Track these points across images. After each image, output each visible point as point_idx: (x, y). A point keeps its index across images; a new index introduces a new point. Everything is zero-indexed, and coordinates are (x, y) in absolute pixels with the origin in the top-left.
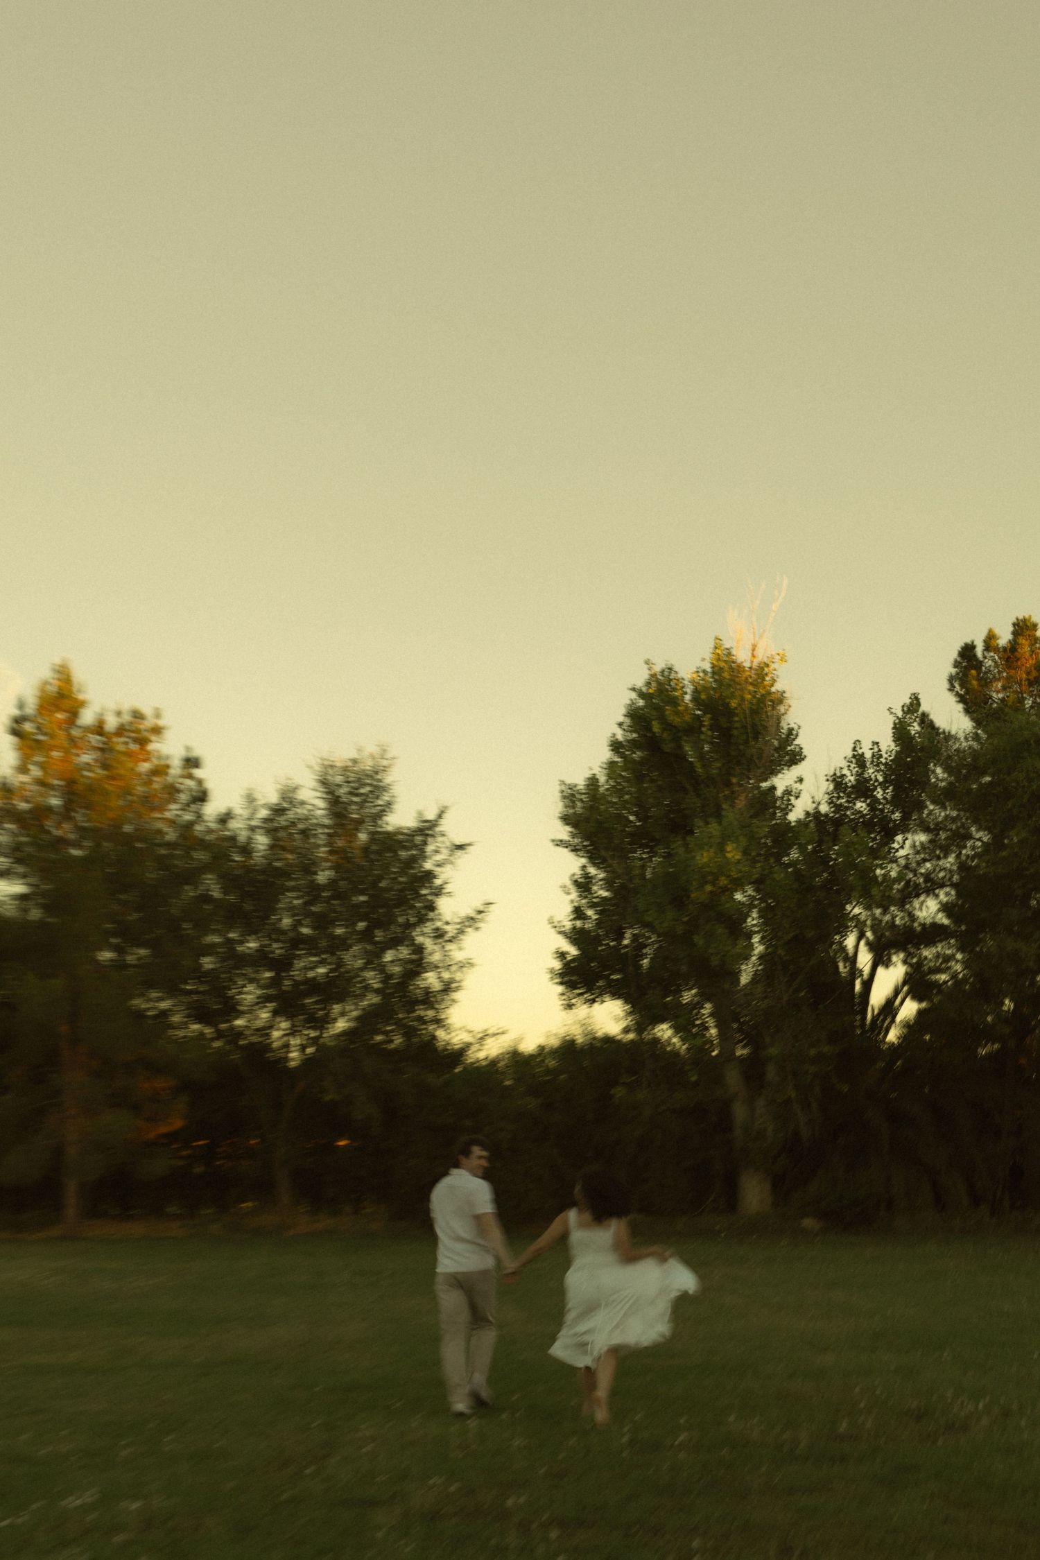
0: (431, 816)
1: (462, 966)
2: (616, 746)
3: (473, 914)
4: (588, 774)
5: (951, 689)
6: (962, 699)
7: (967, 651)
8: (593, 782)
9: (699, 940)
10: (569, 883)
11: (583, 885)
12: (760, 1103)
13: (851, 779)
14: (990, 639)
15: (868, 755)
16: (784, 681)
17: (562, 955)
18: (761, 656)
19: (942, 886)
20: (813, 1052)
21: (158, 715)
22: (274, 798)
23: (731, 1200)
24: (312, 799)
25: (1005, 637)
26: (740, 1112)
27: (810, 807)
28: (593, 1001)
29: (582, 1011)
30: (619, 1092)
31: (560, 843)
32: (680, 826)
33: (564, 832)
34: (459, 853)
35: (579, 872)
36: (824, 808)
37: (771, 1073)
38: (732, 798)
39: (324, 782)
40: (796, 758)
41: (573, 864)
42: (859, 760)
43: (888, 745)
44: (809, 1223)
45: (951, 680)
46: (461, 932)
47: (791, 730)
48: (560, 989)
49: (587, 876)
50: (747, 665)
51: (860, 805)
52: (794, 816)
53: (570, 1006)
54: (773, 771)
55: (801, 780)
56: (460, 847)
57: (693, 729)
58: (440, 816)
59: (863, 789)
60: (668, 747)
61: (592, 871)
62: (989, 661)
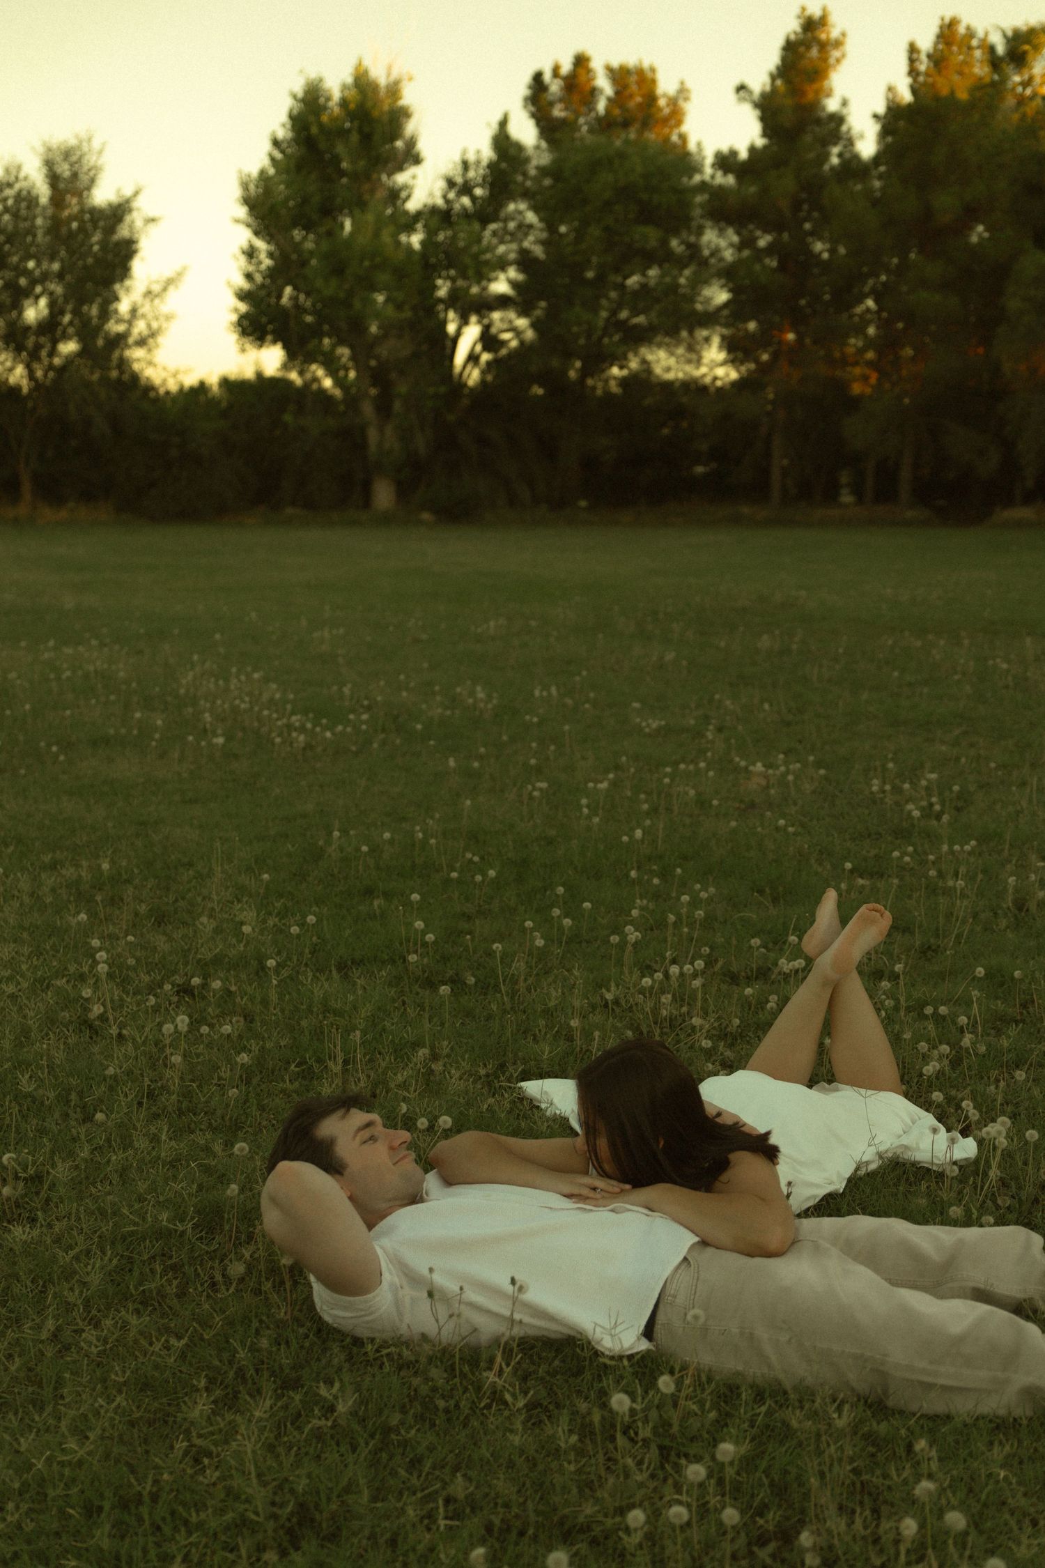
0: (128, 192)
1: (168, 318)
2: (276, 143)
3: (173, 275)
4: (259, 168)
5: (525, 107)
6: (533, 115)
7: (538, 77)
8: (262, 172)
9: (357, 304)
11: (250, 253)
12: (389, 430)
13: (459, 180)
14: (556, 71)
15: (471, 160)
16: (408, 97)
17: (236, 310)
18: (395, 75)
19: (510, 264)
23: (367, 502)
24: (35, 177)
25: (566, 67)
26: (373, 435)
27: (426, 200)
28: (262, 346)
30: (288, 418)
32: (329, 211)
33: (242, 212)
34: (153, 224)
35: (246, 244)
36: (440, 202)
37: (397, 406)
38: (372, 191)
39: (49, 164)
40: (417, 160)
41: (244, 236)
42: (465, 165)
43: (487, 153)
44: (426, 516)
45: (526, 99)
46: (165, 289)
47: (412, 137)
48: (237, 336)
49: (252, 248)
50: (383, 81)
51: (466, 201)
52: (413, 205)
53: (243, 350)
54: (400, 169)
55: (414, 177)
56: (153, 220)
57: (343, 133)
58: (134, 195)
59: (466, 189)
60: (322, 145)
61: (257, 243)
62: (555, 87)
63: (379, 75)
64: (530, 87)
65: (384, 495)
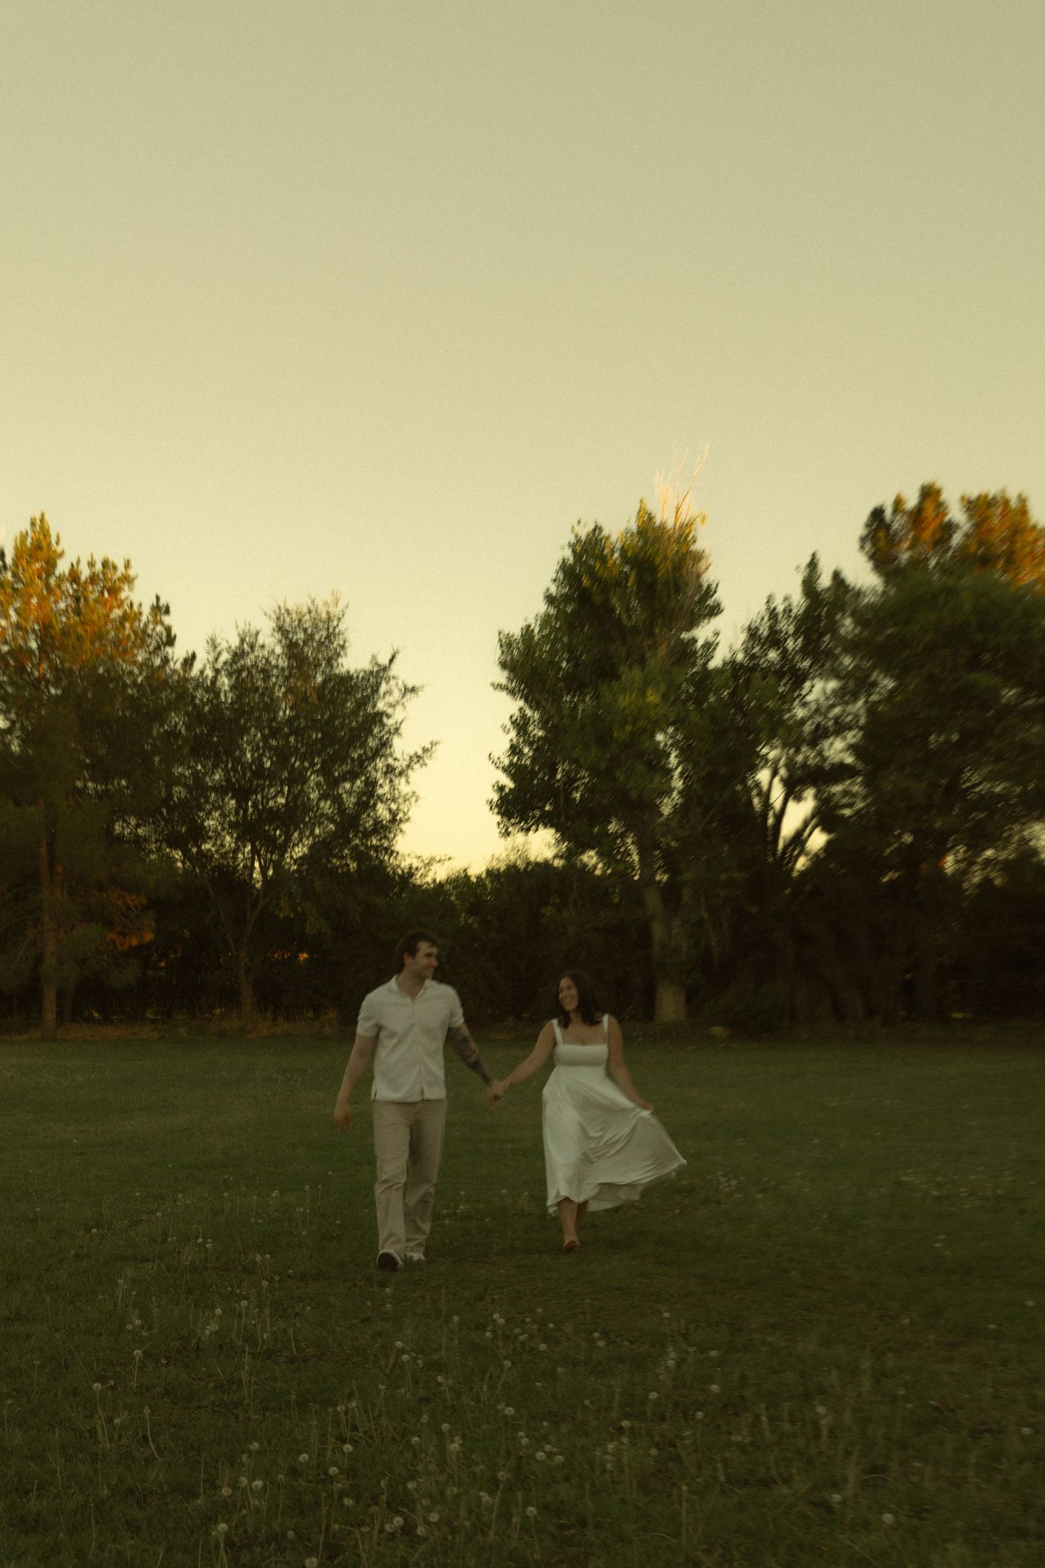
0: (384, 660)
1: (408, 798)
2: (550, 599)
3: (420, 752)
4: (524, 624)
5: (862, 548)
6: (871, 558)
7: (877, 514)
8: (527, 632)
9: (620, 775)
10: (509, 724)
11: (521, 725)
12: (676, 923)
13: (764, 631)
14: (898, 503)
15: (780, 609)
16: (703, 541)
17: (501, 789)
18: (684, 518)
19: (850, 729)
20: (723, 877)
21: (127, 565)
22: (235, 642)
23: (649, 1010)
24: (272, 646)
25: (912, 501)
26: (658, 931)
27: (728, 656)
28: (528, 830)
29: (519, 838)
30: (548, 911)
31: (499, 687)
32: (606, 671)
33: (502, 677)
34: (408, 695)
35: (517, 714)
36: (740, 657)
37: (686, 896)
38: (655, 646)
39: (281, 629)
40: (715, 611)
41: (512, 706)
42: (773, 614)
43: (798, 600)
44: (717, 1030)
45: (863, 540)
46: (409, 767)
47: (709, 587)
48: (498, 818)
49: (524, 716)
50: (670, 524)
51: (773, 655)
52: (715, 663)
53: (507, 834)
54: (693, 623)
56: (413, 690)
57: (620, 583)
58: (391, 661)
59: (775, 639)
60: (597, 600)
61: (529, 712)
62: (898, 523)
63: (665, 516)
64: (868, 525)
65: (670, 1004)
